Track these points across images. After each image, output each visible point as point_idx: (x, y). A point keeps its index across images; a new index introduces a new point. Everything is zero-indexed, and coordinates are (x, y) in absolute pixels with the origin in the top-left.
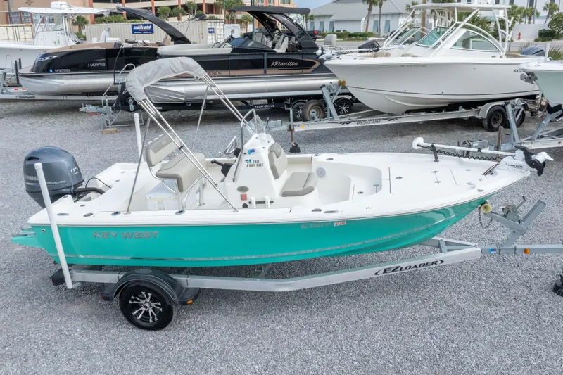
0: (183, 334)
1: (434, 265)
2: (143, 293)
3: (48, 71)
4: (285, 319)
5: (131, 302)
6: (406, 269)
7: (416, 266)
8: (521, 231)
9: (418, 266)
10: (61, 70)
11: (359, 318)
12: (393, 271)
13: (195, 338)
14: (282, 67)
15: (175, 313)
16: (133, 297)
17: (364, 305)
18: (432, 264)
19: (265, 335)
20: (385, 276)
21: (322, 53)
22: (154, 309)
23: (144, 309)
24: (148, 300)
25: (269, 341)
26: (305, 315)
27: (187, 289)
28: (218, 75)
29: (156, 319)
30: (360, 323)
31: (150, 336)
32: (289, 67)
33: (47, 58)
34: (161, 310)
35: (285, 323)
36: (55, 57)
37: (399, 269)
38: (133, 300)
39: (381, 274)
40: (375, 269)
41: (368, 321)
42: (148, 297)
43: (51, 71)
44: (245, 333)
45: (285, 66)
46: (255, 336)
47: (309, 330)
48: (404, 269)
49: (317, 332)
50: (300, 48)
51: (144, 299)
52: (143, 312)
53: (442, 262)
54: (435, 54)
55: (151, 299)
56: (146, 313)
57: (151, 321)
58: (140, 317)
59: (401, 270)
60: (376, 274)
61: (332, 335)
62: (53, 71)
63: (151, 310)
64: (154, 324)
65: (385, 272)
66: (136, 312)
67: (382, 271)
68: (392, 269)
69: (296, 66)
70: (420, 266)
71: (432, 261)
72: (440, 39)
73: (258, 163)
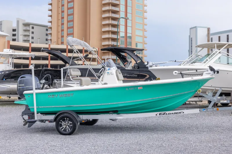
3: (3, 79)
6: (168, 114)
9: (173, 113)
10: (9, 80)
14: (128, 77)
18: (179, 113)
21: (148, 64)
28: (94, 79)
32: (132, 77)
33: (3, 73)
36: (7, 72)
37: (165, 114)
43: (4, 79)
45: (130, 77)
48: (167, 114)
53: (183, 113)
54: (205, 65)
59: (166, 114)
60: (156, 115)
62: (5, 79)
65: (160, 114)
67: (159, 114)
68: (163, 114)
69: (136, 77)
70: (174, 114)
73: (112, 74)
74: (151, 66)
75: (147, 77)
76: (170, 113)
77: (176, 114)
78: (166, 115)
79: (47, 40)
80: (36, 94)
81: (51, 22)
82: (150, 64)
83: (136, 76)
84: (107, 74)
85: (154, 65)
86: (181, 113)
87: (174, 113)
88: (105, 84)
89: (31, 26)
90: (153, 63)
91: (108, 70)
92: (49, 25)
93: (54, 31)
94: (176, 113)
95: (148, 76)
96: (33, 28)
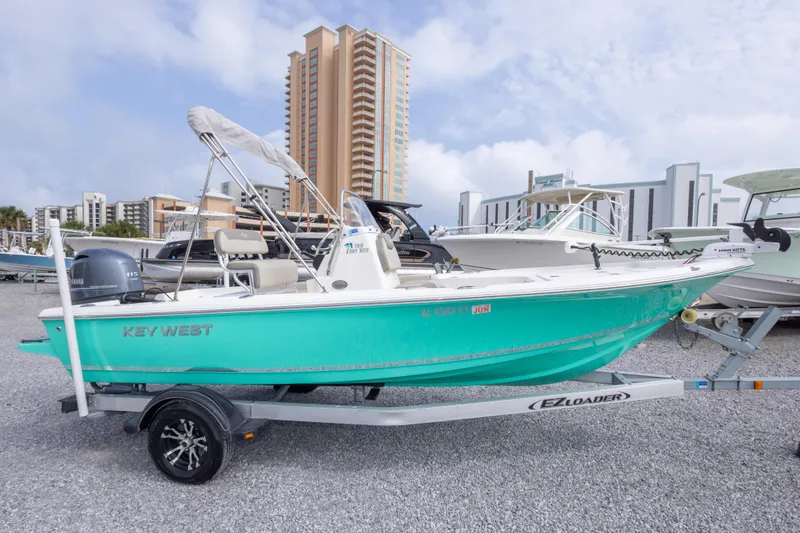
0: (234, 491)
1: (616, 401)
2: (183, 421)
4: (392, 476)
5: (163, 436)
6: (575, 403)
7: (589, 400)
8: (747, 353)
9: (592, 400)
11: (506, 479)
12: (556, 405)
13: (251, 496)
15: (226, 455)
16: (167, 428)
17: (509, 463)
18: (613, 399)
19: (360, 496)
20: (543, 412)
22: (197, 448)
23: (181, 448)
24: (190, 434)
25: (366, 505)
26: (422, 472)
27: (250, 420)
29: (197, 465)
30: (510, 487)
31: (183, 491)
34: (206, 449)
35: (393, 481)
37: (564, 402)
38: (167, 433)
39: (537, 407)
40: (530, 400)
41: (521, 483)
42: (189, 428)
44: (330, 493)
46: (346, 496)
47: (430, 492)
48: (571, 403)
49: (443, 495)
50: (412, 238)
51: (183, 432)
52: (180, 454)
53: (628, 396)
55: (194, 433)
56: (185, 456)
57: (190, 468)
58: (174, 461)
59: (568, 403)
60: (531, 407)
61: (466, 501)
63: (192, 451)
64: (195, 472)
65: (543, 405)
66: (170, 452)
67: (540, 403)
68: (555, 402)
70: (595, 401)
71: (613, 394)
72: (555, 219)
73: (363, 249)
74: (442, 235)
75: (426, 256)
76: (581, 400)
77: (602, 403)
78: (565, 407)
79: (284, 206)
80: (78, 321)
81: (288, 184)
82: (441, 229)
83: (408, 253)
84: (345, 248)
85: (448, 233)
86: (618, 398)
87: (596, 398)
88: (340, 285)
89: (264, 189)
90: (447, 228)
91: (348, 235)
92: (287, 187)
93: (293, 196)
94: (602, 398)
95: (429, 255)
96: (266, 191)
